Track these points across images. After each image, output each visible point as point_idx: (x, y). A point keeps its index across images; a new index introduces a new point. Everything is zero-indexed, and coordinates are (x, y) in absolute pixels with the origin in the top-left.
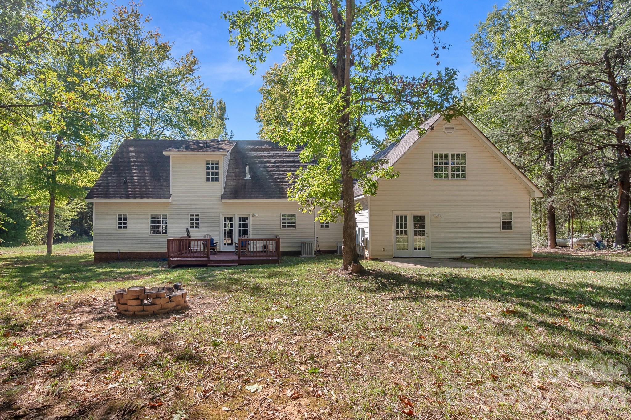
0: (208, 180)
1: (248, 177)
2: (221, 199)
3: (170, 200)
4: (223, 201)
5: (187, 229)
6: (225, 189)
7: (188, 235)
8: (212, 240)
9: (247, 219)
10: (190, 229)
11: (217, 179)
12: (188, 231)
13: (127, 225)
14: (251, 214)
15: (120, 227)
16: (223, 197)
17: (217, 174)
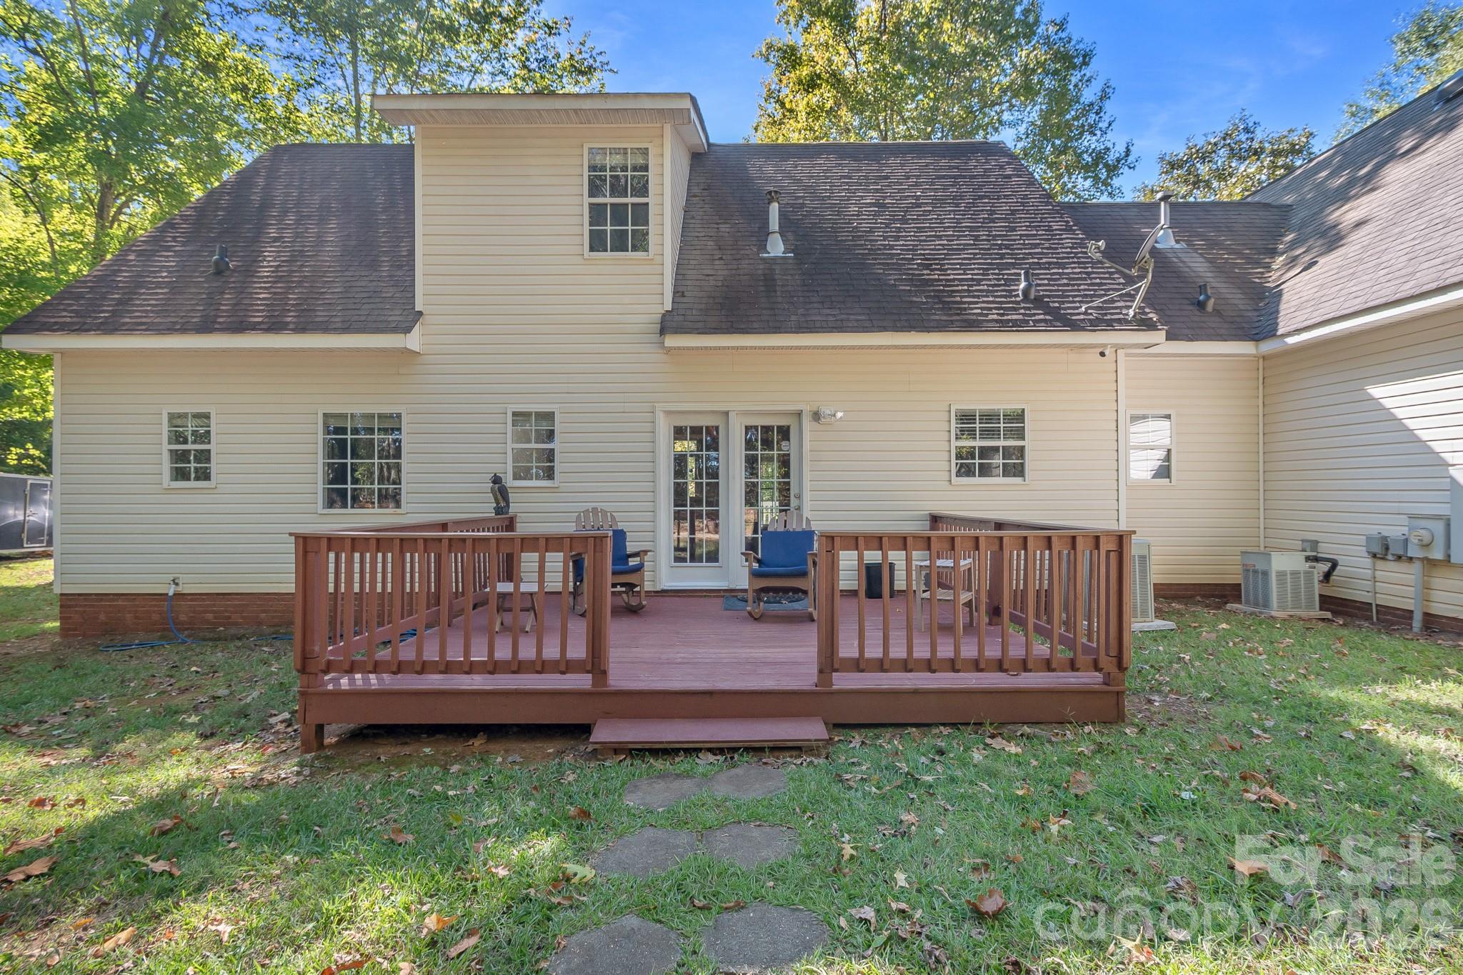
0: (597, 243)
1: (776, 247)
2: (663, 331)
3: (413, 341)
4: (672, 341)
5: (496, 480)
6: (678, 293)
7: (499, 511)
8: (620, 536)
9: (785, 432)
10: (509, 482)
11: (640, 243)
12: (500, 491)
13: (214, 467)
14: (807, 409)
15: (181, 474)
16: (667, 325)
17: (641, 213)
